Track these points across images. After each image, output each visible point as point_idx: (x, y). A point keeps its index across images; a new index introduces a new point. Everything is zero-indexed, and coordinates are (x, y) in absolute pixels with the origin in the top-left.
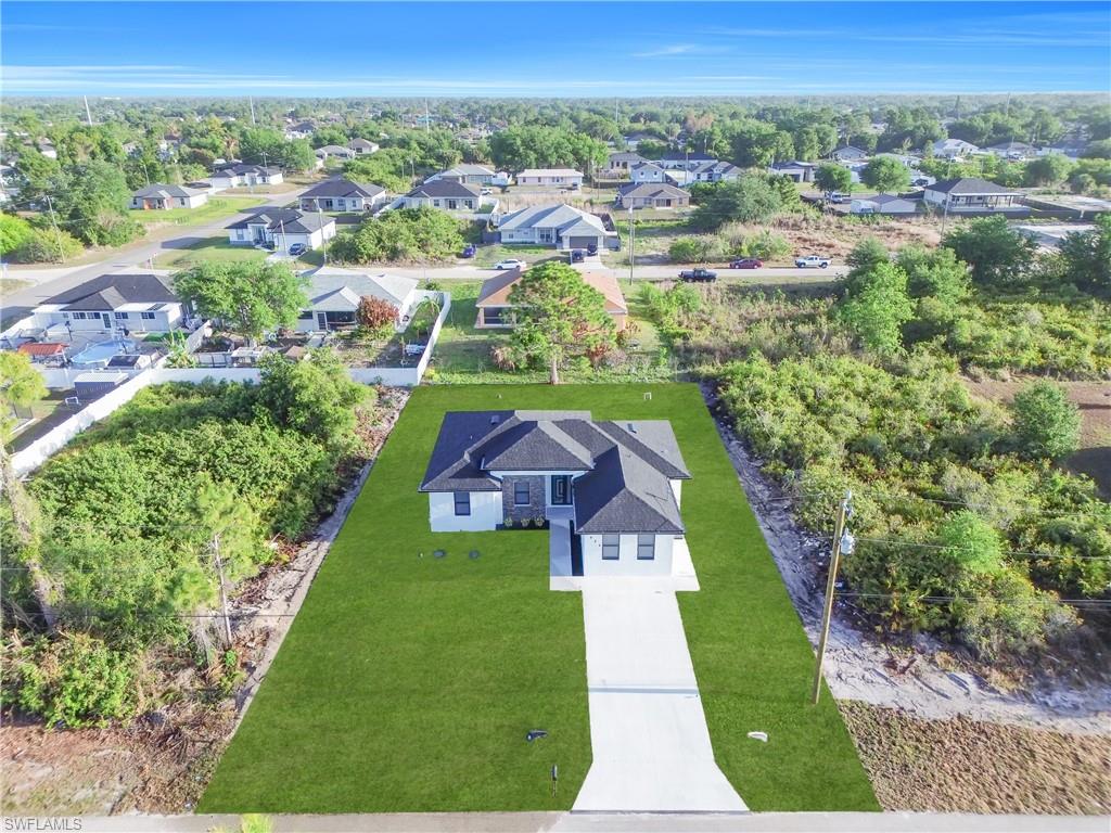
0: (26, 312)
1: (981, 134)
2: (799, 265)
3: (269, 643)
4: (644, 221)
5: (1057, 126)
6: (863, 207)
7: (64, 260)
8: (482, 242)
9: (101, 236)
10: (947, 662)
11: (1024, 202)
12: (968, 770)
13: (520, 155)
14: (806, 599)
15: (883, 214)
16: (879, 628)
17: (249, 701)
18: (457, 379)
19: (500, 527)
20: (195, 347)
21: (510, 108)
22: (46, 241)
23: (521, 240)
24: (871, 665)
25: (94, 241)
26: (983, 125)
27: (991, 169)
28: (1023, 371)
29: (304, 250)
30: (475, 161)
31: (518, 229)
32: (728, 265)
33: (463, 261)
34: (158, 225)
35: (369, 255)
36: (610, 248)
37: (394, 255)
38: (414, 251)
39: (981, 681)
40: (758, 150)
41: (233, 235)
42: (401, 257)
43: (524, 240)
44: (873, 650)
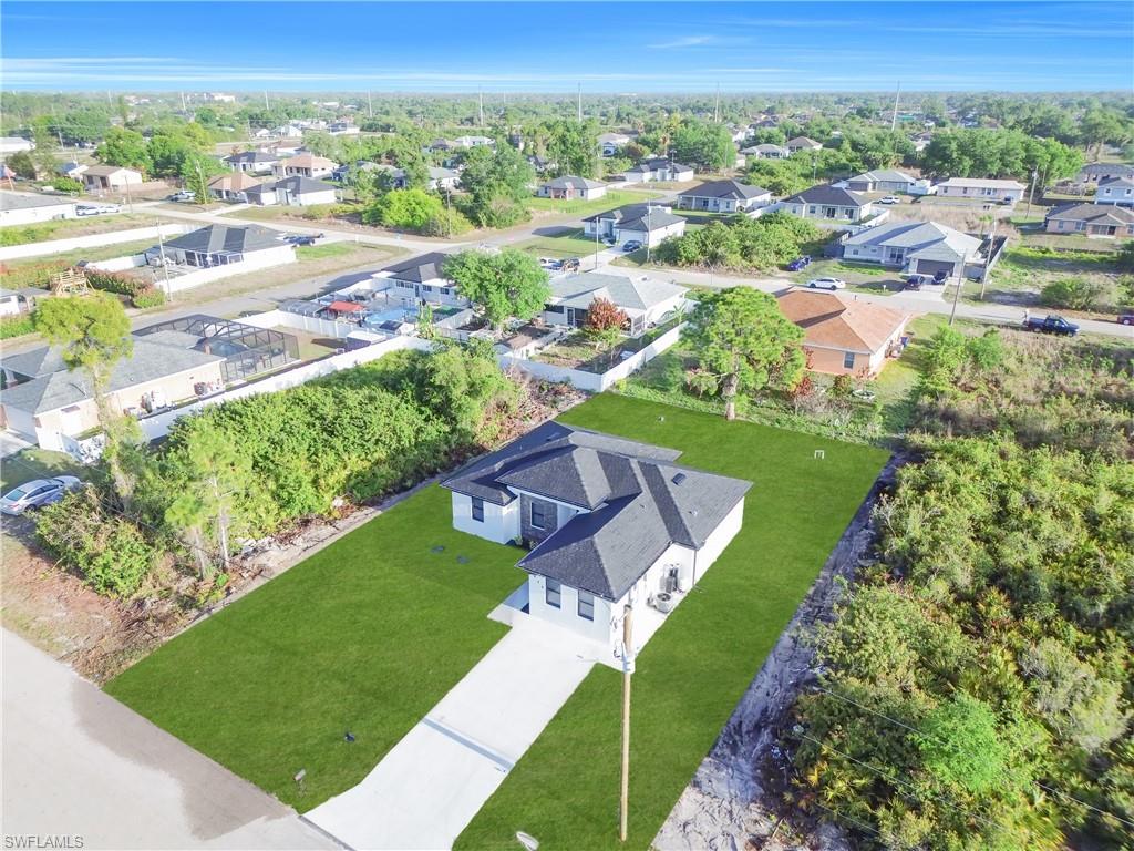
0: (367, 276)
3: (259, 577)
7: (451, 236)
8: (822, 256)
9: (490, 219)
13: (951, 161)
14: (744, 729)
17: (206, 616)
19: (512, 543)
20: (461, 324)
22: (442, 219)
23: (865, 258)
24: (734, 831)
25: (484, 223)
29: (638, 247)
32: (1115, 318)
34: (547, 213)
35: (687, 258)
36: (969, 278)
37: (713, 261)
38: (735, 259)
41: (587, 227)
42: (719, 263)
43: (869, 258)
44: (756, 816)
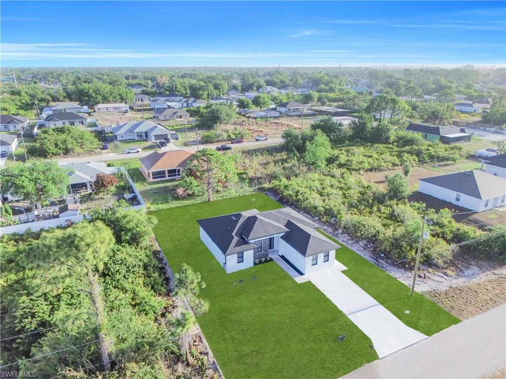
1: (276, 84)
2: (257, 140)
4: (176, 125)
5: (300, 81)
6: (261, 115)
8: (107, 141)
10: (433, 271)
11: (311, 110)
12: (467, 302)
13: (93, 97)
15: (270, 117)
16: (407, 266)
18: (161, 206)
19: (254, 264)
21: (57, 73)
23: (128, 138)
26: (277, 80)
27: (290, 98)
28: (366, 171)
30: (58, 100)
31: (125, 133)
33: (104, 151)
35: (53, 153)
36: (175, 139)
37: (67, 152)
38: (78, 149)
39: (445, 274)
40: (201, 92)
42: (71, 152)
43: (130, 138)
44: (411, 274)
